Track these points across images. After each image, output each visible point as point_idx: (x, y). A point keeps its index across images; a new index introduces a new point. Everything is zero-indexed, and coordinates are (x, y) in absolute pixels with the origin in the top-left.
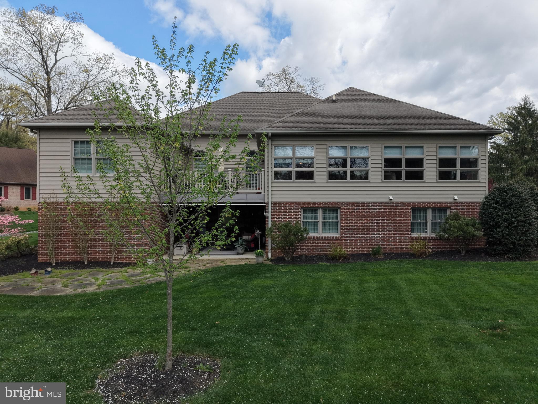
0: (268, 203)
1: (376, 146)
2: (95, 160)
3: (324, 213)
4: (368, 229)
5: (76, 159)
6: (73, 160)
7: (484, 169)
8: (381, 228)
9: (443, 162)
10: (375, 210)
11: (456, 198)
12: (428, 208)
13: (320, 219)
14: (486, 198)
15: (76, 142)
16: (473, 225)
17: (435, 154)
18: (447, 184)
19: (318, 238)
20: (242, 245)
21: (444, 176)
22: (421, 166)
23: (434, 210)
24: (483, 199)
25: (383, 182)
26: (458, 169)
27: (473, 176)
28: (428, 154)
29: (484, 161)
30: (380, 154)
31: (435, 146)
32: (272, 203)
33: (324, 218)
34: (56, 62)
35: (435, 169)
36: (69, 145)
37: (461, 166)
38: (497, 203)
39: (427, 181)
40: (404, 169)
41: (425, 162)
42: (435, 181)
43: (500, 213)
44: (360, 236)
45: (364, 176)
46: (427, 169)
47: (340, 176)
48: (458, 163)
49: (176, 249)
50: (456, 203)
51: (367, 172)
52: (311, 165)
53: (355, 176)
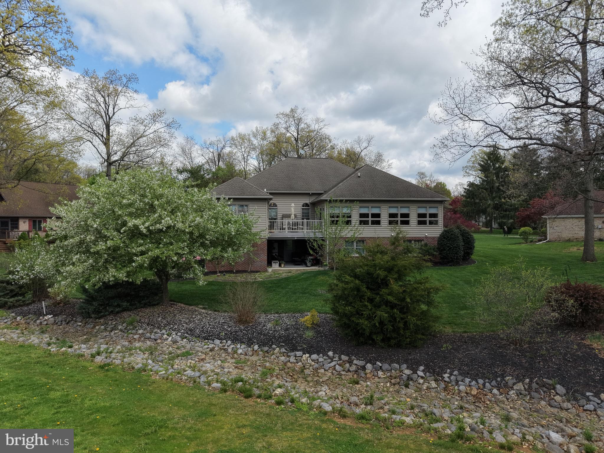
0: (326, 238)
1: (384, 207)
3: (357, 243)
7: (441, 219)
9: (420, 215)
10: (385, 241)
11: (427, 234)
12: (412, 240)
13: (355, 247)
14: (440, 235)
16: (434, 249)
17: (416, 211)
18: (422, 227)
20: (310, 261)
21: (420, 223)
22: (408, 217)
23: (415, 241)
24: (439, 236)
25: (388, 226)
26: (428, 219)
27: (436, 223)
28: (412, 211)
29: (441, 215)
30: (387, 211)
31: (416, 207)
32: (329, 238)
33: (357, 246)
34: (114, 114)
35: (415, 219)
38: (444, 238)
39: (412, 225)
40: (399, 219)
41: (410, 215)
42: (416, 226)
43: (446, 243)
45: (378, 223)
46: (412, 219)
47: (366, 223)
48: (428, 216)
49: (273, 264)
50: (426, 237)
51: (380, 221)
52: (350, 217)
53: (374, 223)
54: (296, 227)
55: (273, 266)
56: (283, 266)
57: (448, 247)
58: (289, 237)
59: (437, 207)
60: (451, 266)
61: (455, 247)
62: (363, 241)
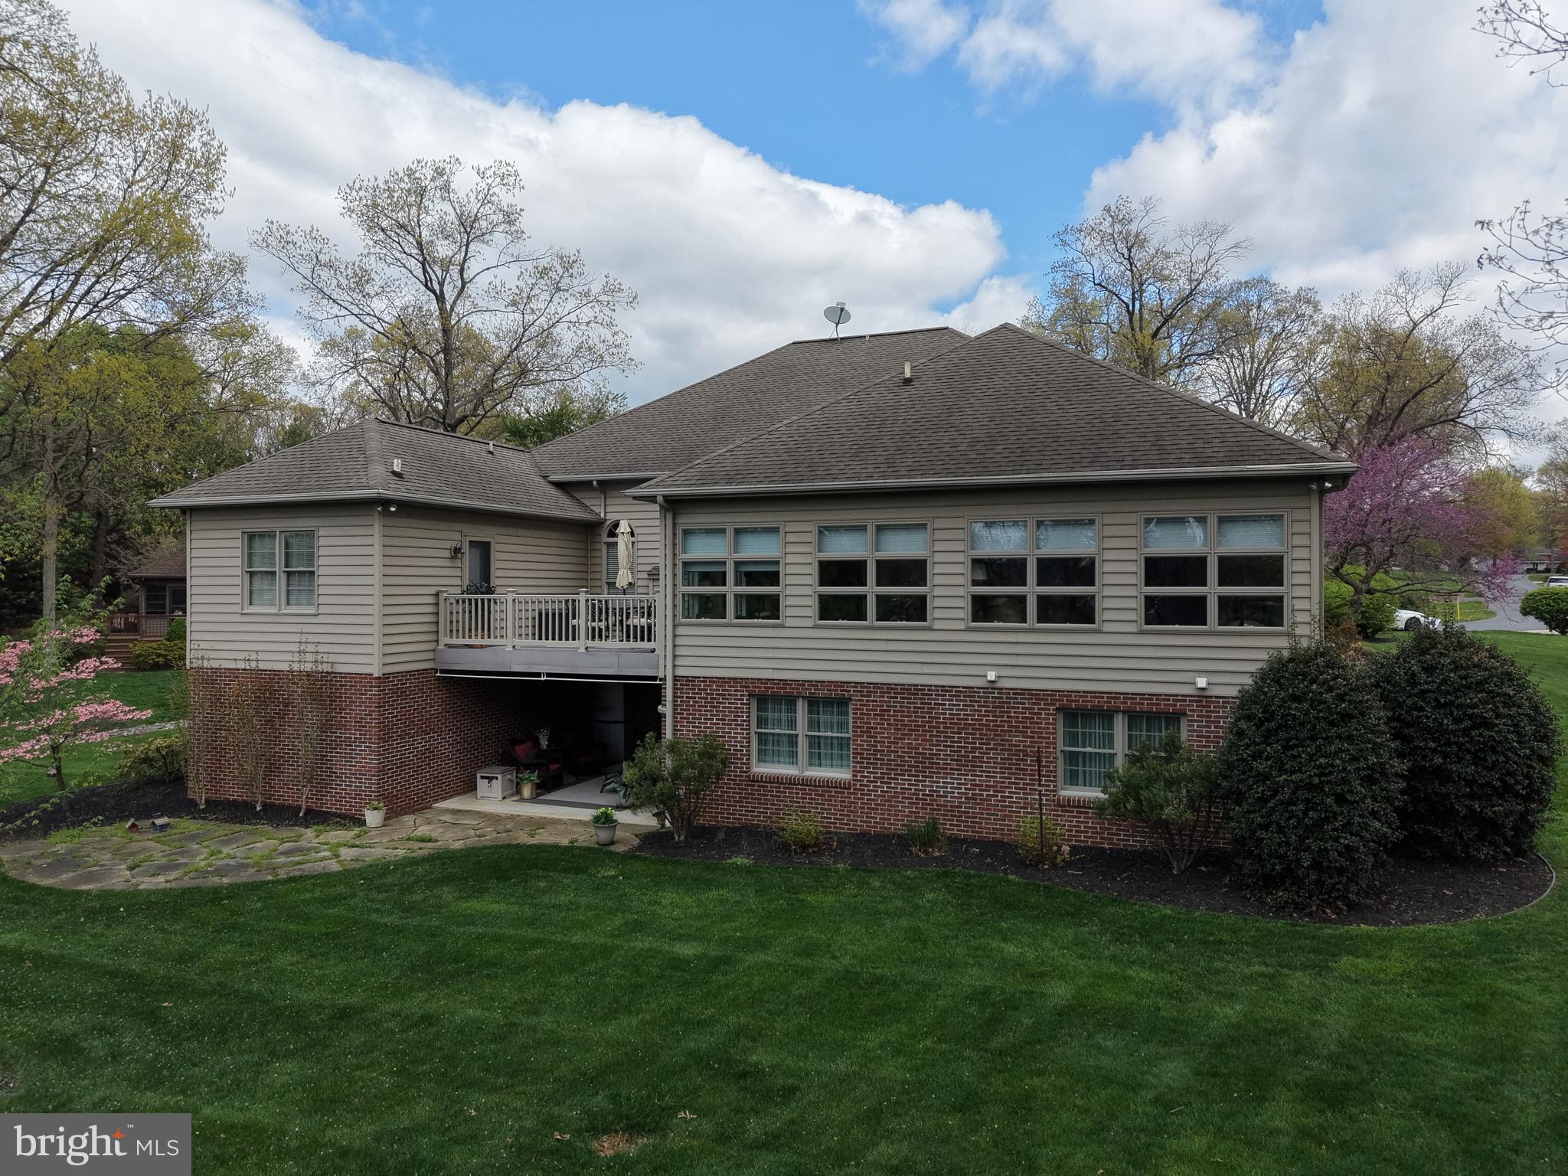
0: (664, 679)
1: (950, 523)
2: (284, 577)
3: (813, 713)
4: (927, 765)
5: (252, 574)
6: (247, 577)
7: (1304, 592)
8: (966, 763)
9: (1161, 570)
10: (948, 709)
11: (1202, 682)
12: (1116, 711)
13: (802, 729)
15: (251, 537)
17: (1132, 543)
18: (1177, 638)
19: (791, 782)
21: (1162, 613)
22: (1089, 580)
23: (1134, 718)
25: (968, 629)
26: (1212, 590)
28: (1111, 543)
29: (1310, 568)
30: (961, 545)
31: (1132, 518)
32: (675, 678)
33: (813, 724)
35: (1131, 592)
36: (239, 543)
37: (1222, 582)
39: (1106, 627)
40: (1032, 590)
41: (1099, 568)
42: (1133, 628)
44: (904, 782)
45: (915, 610)
46: (1107, 592)
47: (850, 609)
48: (1212, 571)
49: (482, 784)
50: (1202, 698)
51: (922, 600)
52: (773, 578)
53: (890, 609)
54: (603, 625)
55: (480, 793)
56: (527, 791)
57: (1265, 777)
58: (515, 669)
59: (1277, 519)
60: (1280, 909)
61: (1310, 787)
62: (842, 703)
